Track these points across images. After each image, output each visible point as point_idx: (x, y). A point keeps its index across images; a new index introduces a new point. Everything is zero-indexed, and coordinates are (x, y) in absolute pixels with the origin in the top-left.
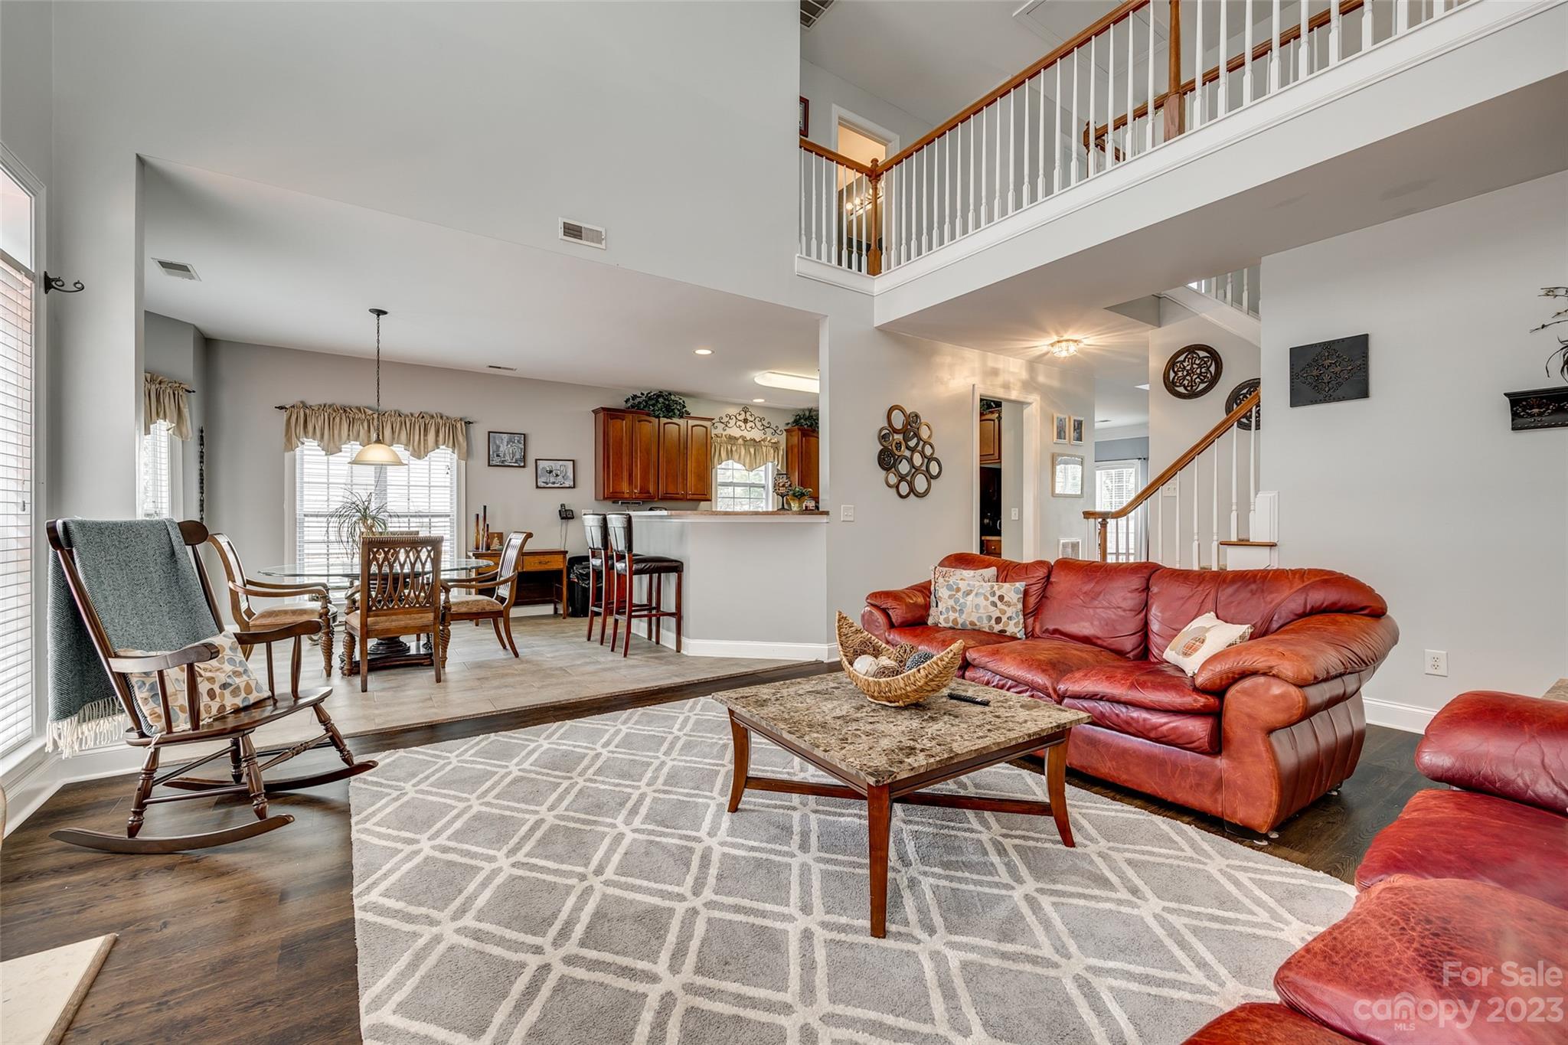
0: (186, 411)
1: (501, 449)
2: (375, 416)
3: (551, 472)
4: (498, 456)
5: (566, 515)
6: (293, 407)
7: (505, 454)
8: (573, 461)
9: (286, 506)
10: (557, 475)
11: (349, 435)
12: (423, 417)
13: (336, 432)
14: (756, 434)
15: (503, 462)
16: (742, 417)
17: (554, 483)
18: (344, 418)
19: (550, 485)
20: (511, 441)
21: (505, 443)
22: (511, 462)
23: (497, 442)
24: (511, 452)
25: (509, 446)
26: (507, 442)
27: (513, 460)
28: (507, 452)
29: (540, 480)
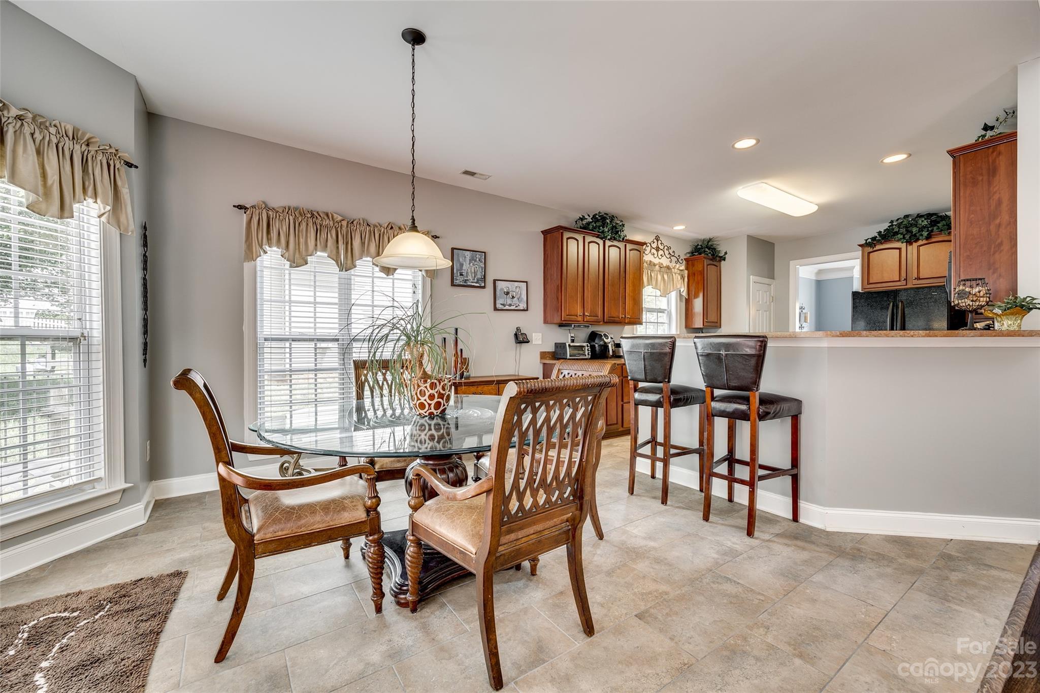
0: (125, 191)
1: (464, 267)
2: (344, 223)
3: (507, 293)
4: (461, 275)
5: (521, 339)
6: (254, 207)
7: (467, 273)
8: (527, 282)
9: (245, 328)
10: (513, 297)
11: (316, 245)
12: (392, 228)
13: (302, 240)
14: (665, 261)
15: (466, 281)
16: (654, 245)
17: (510, 305)
18: (311, 224)
19: (507, 307)
20: (472, 259)
21: (468, 262)
22: (472, 282)
23: (461, 260)
24: (473, 271)
25: (471, 265)
26: (470, 260)
27: (476, 280)
28: (469, 271)
29: (497, 302)
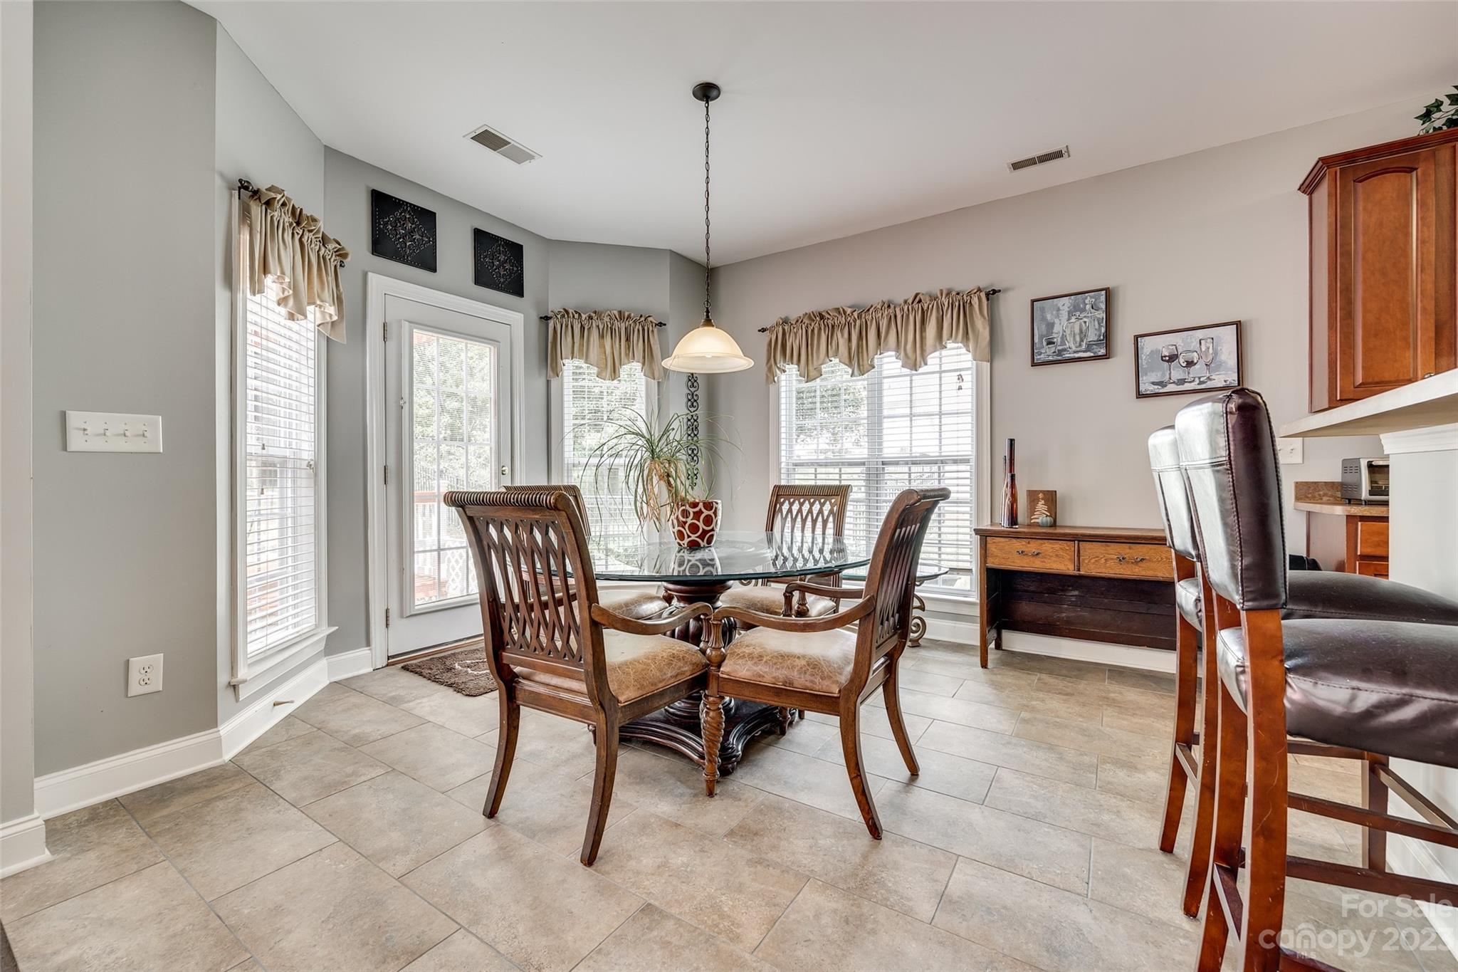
1: (1057, 328)
3: (1172, 358)
4: (1050, 343)
7: (1064, 337)
8: (1237, 324)
10: (1190, 364)
12: (919, 302)
15: (1060, 352)
17: (1182, 382)
18: (822, 327)
19: (1172, 387)
20: (1075, 310)
21: (1066, 316)
22: (1075, 352)
23: (1049, 317)
24: (1077, 331)
25: (1073, 320)
26: (1069, 312)
27: (1084, 347)
28: (1068, 332)
29: (1142, 379)
